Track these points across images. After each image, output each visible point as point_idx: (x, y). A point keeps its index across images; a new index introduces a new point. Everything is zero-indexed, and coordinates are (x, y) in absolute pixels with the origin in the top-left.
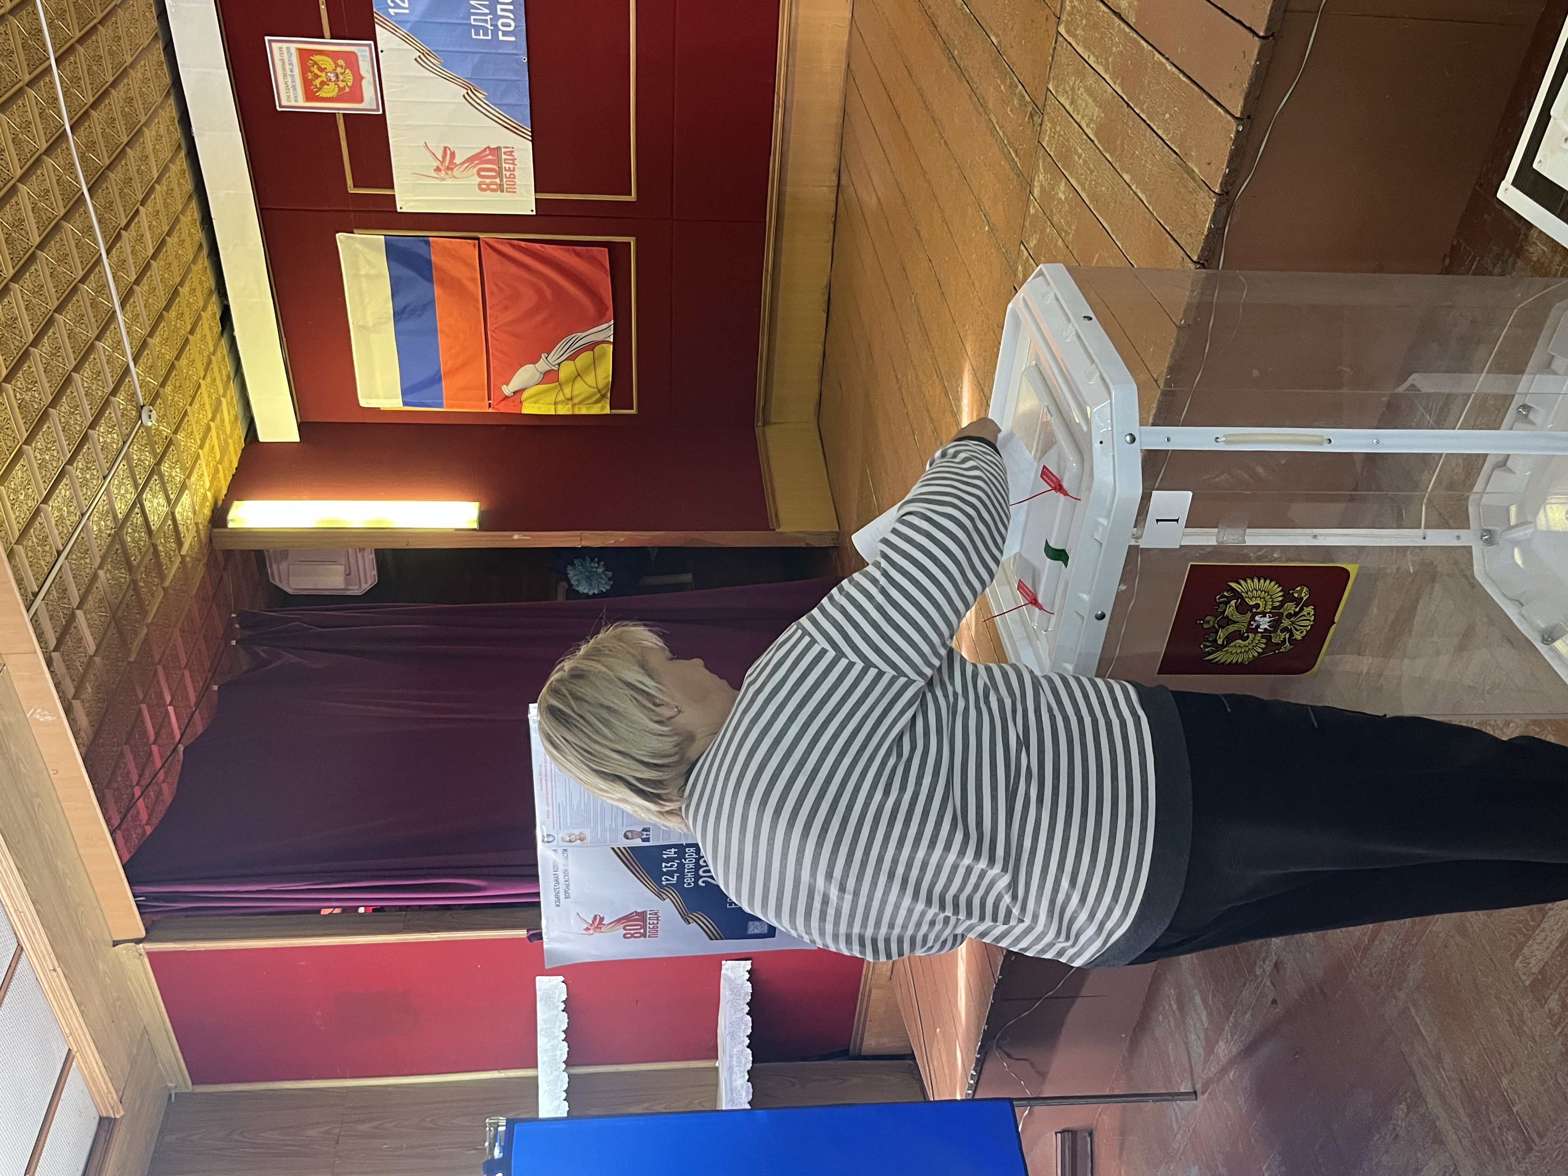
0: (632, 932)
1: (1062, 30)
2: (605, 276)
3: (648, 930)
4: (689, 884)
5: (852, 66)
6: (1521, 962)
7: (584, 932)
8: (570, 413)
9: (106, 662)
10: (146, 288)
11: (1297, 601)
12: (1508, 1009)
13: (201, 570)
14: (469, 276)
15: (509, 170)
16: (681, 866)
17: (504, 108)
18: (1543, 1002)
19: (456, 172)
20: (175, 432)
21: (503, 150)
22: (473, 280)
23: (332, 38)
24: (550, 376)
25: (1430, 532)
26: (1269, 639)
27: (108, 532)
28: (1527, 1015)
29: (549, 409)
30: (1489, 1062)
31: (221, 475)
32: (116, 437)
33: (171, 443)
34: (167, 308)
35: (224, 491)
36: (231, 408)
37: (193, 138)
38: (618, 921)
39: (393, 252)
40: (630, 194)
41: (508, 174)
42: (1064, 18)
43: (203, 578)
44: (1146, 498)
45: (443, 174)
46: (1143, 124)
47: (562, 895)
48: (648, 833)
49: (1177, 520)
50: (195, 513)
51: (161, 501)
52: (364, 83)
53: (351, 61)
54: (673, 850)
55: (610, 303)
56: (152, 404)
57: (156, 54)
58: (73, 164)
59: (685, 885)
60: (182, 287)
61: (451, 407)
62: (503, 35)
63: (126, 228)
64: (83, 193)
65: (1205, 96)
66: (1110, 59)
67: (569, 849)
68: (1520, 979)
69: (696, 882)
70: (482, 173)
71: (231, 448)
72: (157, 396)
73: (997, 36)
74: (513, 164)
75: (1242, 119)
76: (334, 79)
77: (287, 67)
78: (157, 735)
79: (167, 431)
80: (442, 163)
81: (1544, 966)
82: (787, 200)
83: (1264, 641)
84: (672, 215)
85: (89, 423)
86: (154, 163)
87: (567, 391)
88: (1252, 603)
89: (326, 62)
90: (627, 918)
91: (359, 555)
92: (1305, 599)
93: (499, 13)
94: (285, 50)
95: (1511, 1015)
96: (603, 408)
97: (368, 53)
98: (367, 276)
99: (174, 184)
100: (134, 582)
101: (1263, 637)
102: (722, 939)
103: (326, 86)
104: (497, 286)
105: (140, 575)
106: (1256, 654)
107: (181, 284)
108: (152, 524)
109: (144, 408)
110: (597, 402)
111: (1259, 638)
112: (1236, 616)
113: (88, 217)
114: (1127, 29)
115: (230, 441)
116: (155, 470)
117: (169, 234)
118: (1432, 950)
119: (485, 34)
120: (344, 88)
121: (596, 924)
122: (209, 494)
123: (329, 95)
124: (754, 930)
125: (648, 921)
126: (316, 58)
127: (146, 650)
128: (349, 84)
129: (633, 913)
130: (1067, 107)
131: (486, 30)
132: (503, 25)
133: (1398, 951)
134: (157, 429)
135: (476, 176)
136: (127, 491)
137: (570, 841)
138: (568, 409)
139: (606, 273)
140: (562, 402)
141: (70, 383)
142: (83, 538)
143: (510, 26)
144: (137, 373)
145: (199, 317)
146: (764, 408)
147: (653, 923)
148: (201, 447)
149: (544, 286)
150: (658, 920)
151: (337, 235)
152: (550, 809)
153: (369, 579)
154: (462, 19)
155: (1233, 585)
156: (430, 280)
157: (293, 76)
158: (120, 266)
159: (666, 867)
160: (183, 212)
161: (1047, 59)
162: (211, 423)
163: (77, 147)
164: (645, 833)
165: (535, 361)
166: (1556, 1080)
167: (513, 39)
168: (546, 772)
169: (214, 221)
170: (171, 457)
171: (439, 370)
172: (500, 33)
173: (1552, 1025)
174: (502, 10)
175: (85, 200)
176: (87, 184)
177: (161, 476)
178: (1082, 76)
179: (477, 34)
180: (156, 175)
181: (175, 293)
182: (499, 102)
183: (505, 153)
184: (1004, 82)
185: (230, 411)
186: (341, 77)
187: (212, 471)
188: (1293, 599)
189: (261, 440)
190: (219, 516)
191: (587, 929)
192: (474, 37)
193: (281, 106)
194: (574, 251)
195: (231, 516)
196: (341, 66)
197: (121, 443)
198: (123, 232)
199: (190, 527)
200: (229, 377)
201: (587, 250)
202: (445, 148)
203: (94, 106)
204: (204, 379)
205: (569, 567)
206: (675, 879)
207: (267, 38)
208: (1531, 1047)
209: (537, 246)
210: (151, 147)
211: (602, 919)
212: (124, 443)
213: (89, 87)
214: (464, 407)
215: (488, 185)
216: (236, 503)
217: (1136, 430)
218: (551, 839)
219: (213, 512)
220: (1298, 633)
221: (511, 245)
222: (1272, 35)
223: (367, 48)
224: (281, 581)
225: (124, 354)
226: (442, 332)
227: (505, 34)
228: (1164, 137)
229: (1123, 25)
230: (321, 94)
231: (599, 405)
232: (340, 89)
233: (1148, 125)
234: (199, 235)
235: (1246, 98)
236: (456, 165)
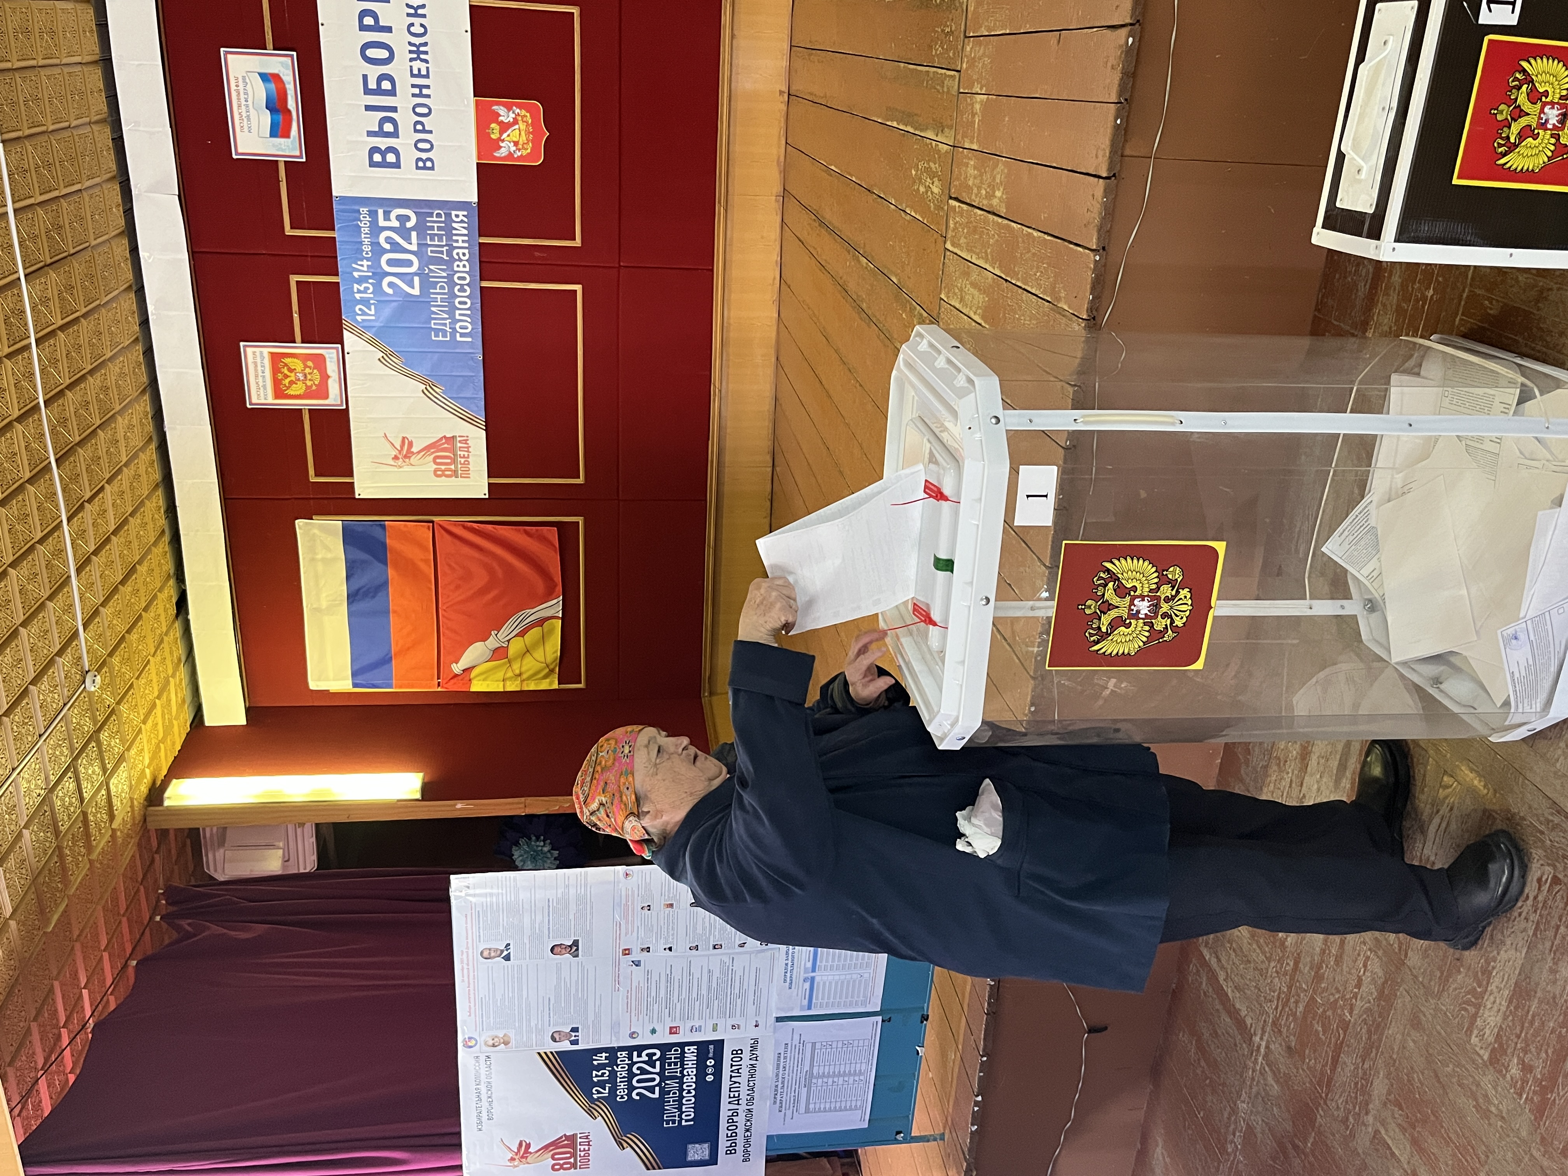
0: (561, 1162)
1: (948, 246)
2: (553, 553)
3: (579, 1159)
4: (622, 1097)
5: (781, 358)
6: (1477, 1037)
7: (509, 1164)
8: (519, 689)
9: (22, 928)
10: (104, 559)
11: (1172, 583)
12: (1472, 1092)
13: (131, 850)
14: (422, 558)
15: (464, 457)
16: (613, 1074)
17: (460, 401)
18: (1504, 1072)
19: (413, 460)
20: (119, 703)
21: (459, 439)
22: (426, 561)
23: (303, 342)
24: (499, 653)
25: (1315, 603)
26: (1152, 625)
27: (38, 791)
28: (1491, 1092)
29: (498, 686)
30: (1463, 1160)
31: (162, 754)
32: (56, 697)
33: (113, 712)
34: (123, 582)
35: (164, 772)
36: (179, 690)
37: (165, 433)
38: (546, 1147)
39: (350, 537)
40: (579, 477)
41: (463, 460)
42: (949, 236)
43: (133, 856)
44: (1014, 471)
45: (400, 462)
46: (1020, 291)
47: (484, 1115)
48: (577, 1034)
49: (1046, 496)
50: (131, 787)
51: (96, 769)
52: (330, 381)
53: (319, 362)
54: (604, 1055)
55: (558, 579)
56: (99, 670)
57: (135, 354)
58: (43, 435)
59: (618, 1099)
60: (140, 565)
61: (401, 687)
62: (461, 337)
63: (90, 501)
64: (50, 463)
65: (1066, 244)
66: (989, 250)
67: (492, 1056)
68: (1479, 1055)
69: (629, 1095)
70: (438, 461)
71: (176, 729)
72: (104, 663)
73: (896, 276)
74: (468, 451)
75: (1099, 251)
76: (302, 378)
77: (259, 368)
78: (68, 1019)
79: (110, 700)
80: (400, 452)
81: (1498, 1032)
82: (726, 480)
83: (1147, 628)
84: (618, 496)
85: (31, 679)
86: (124, 449)
87: (516, 666)
88: (1129, 586)
89: (298, 365)
90: (555, 1144)
91: (299, 831)
92: (1179, 580)
93: (458, 317)
94: (258, 354)
95: (1476, 1100)
96: (551, 683)
97: (335, 355)
98: (324, 560)
99: (142, 470)
100: (59, 848)
101: (1145, 624)
102: (660, 1168)
103: (294, 385)
104: (449, 565)
105: (67, 843)
106: (1141, 644)
107: (140, 562)
108: (84, 791)
109: (89, 674)
110: (546, 677)
111: (1142, 625)
112: (1115, 600)
113: (53, 484)
114: (1000, 220)
115: (175, 722)
116: (94, 736)
117: (132, 514)
118: (1391, 1057)
119: (445, 336)
120: (311, 386)
121: (522, 1153)
122: (147, 771)
123: (298, 393)
124: (694, 1156)
125: (579, 1147)
126: (287, 360)
127: (65, 921)
128: (316, 383)
129: (561, 1137)
130: (957, 306)
131: (444, 333)
132: (461, 328)
133: (1360, 1071)
134: (99, 697)
135: (432, 463)
136: (62, 753)
137: (494, 1046)
138: (516, 686)
139: (556, 552)
140: (510, 679)
141: (16, 637)
142: (11, 793)
143: (467, 328)
144: (86, 638)
145: (155, 597)
146: (709, 678)
147: (584, 1150)
148: (144, 722)
149: (495, 565)
150: (589, 1145)
151: (297, 521)
152: (472, 1005)
153: (308, 865)
154: (424, 323)
155: (1108, 565)
156: (385, 563)
157: (264, 377)
158: (79, 535)
159: (597, 1076)
160: (148, 497)
161: (938, 274)
162: (157, 701)
163: (49, 420)
164: (573, 1034)
165: (484, 640)
166: (1532, 1155)
167: (470, 339)
168: (468, 960)
169: (178, 509)
170: (111, 726)
171: (390, 650)
172: (458, 335)
173: (1517, 1093)
174: (460, 315)
175: (52, 469)
176: (55, 454)
177: (99, 744)
178: (966, 274)
179: (437, 336)
180: (124, 459)
181: (133, 570)
182: (455, 396)
183: (460, 442)
184: (904, 311)
185: (177, 692)
186: (309, 377)
187: (153, 747)
188: (1169, 582)
189: (207, 724)
190: (156, 794)
191: (512, 1159)
192: (433, 338)
193: (251, 404)
194: (525, 530)
195: (167, 794)
196: (310, 367)
197: (61, 704)
198: (86, 504)
199: (125, 801)
200: (179, 660)
201: (537, 530)
202: (404, 438)
203: (70, 387)
204: (153, 656)
205: (514, 848)
206: (607, 1091)
207: (242, 344)
208: (1501, 1127)
209: (489, 527)
210: (123, 434)
211: (528, 1146)
212: (65, 705)
213: (67, 370)
214: (413, 687)
215: (443, 471)
216: (174, 781)
217: (1000, 413)
218: (473, 1042)
219: (150, 790)
220: (1178, 618)
221: (464, 527)
222: (1114, 175)
223: (334, 351)
224: (216, 871)
225: (74, 618)
226: (395, 612)
227: (462, 335)
228: (1037, 293)
229: (996, 218)
230: (290, 392)
231: (548, 680)
232: (308, 387)
233: (1024, 289)
234: (162, 521)
235: (1099, 231)
236: (413, 453)
